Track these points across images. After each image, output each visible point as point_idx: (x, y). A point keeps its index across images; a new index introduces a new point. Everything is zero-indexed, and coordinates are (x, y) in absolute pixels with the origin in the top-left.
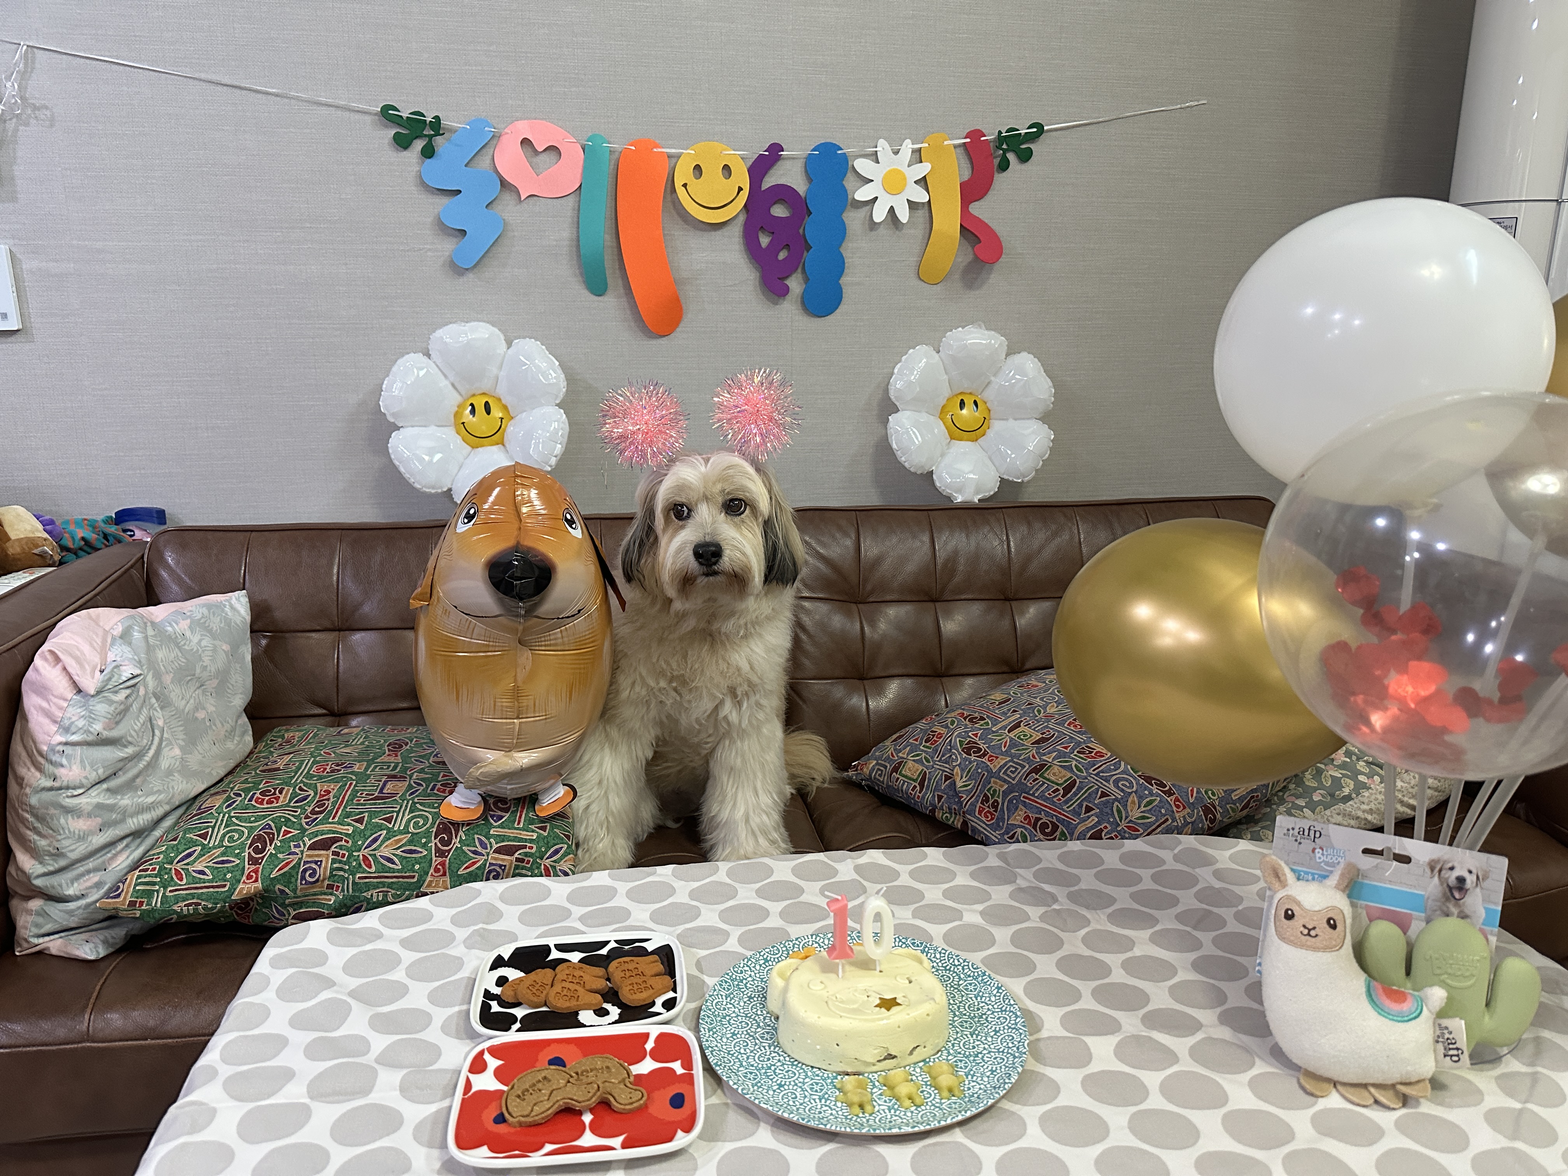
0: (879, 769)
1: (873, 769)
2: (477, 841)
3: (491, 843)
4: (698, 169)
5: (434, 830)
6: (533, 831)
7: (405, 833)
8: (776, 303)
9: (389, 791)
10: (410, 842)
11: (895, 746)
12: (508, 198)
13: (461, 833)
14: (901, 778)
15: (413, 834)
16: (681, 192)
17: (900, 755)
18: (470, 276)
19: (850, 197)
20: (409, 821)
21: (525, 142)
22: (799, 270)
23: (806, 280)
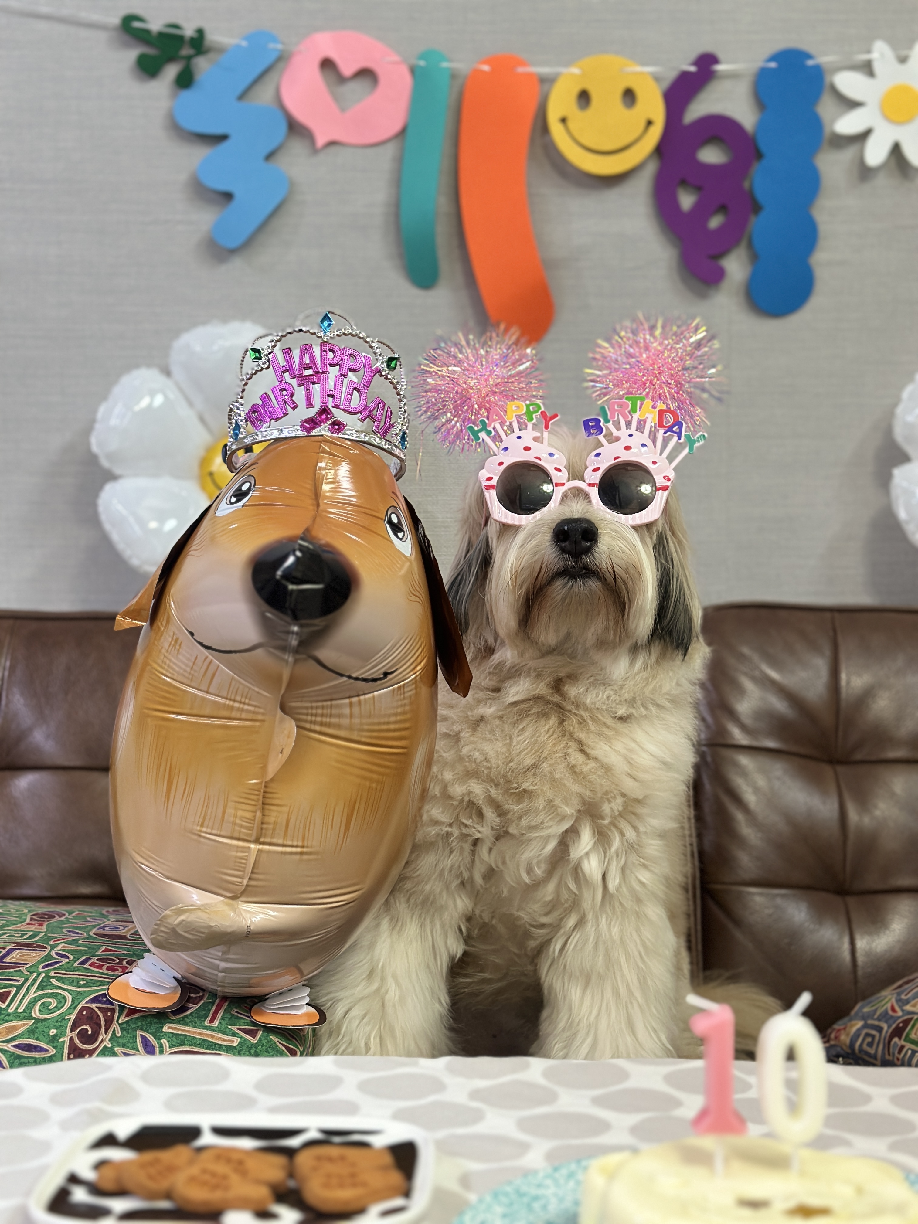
0: (867, 1035)
2: (139, 1040)
3: (161, 1046)
4: (584, 97)
5: (73, 1017)
6: (234, 1034)
8: (702, 295)
9: (14, 960)
10: (31, 1032)
11: (899, 994)
12: (297, 147)
13: (115, 1026)
14: (908, 1045)
15: (37, 1020)
16: (557, 130)
17: (908, 1008)
18: (237, 264)
19: (827, 131)
20: (34, 1001)
21: (327, 64)
22: (743, 244)
23: (754, 257)
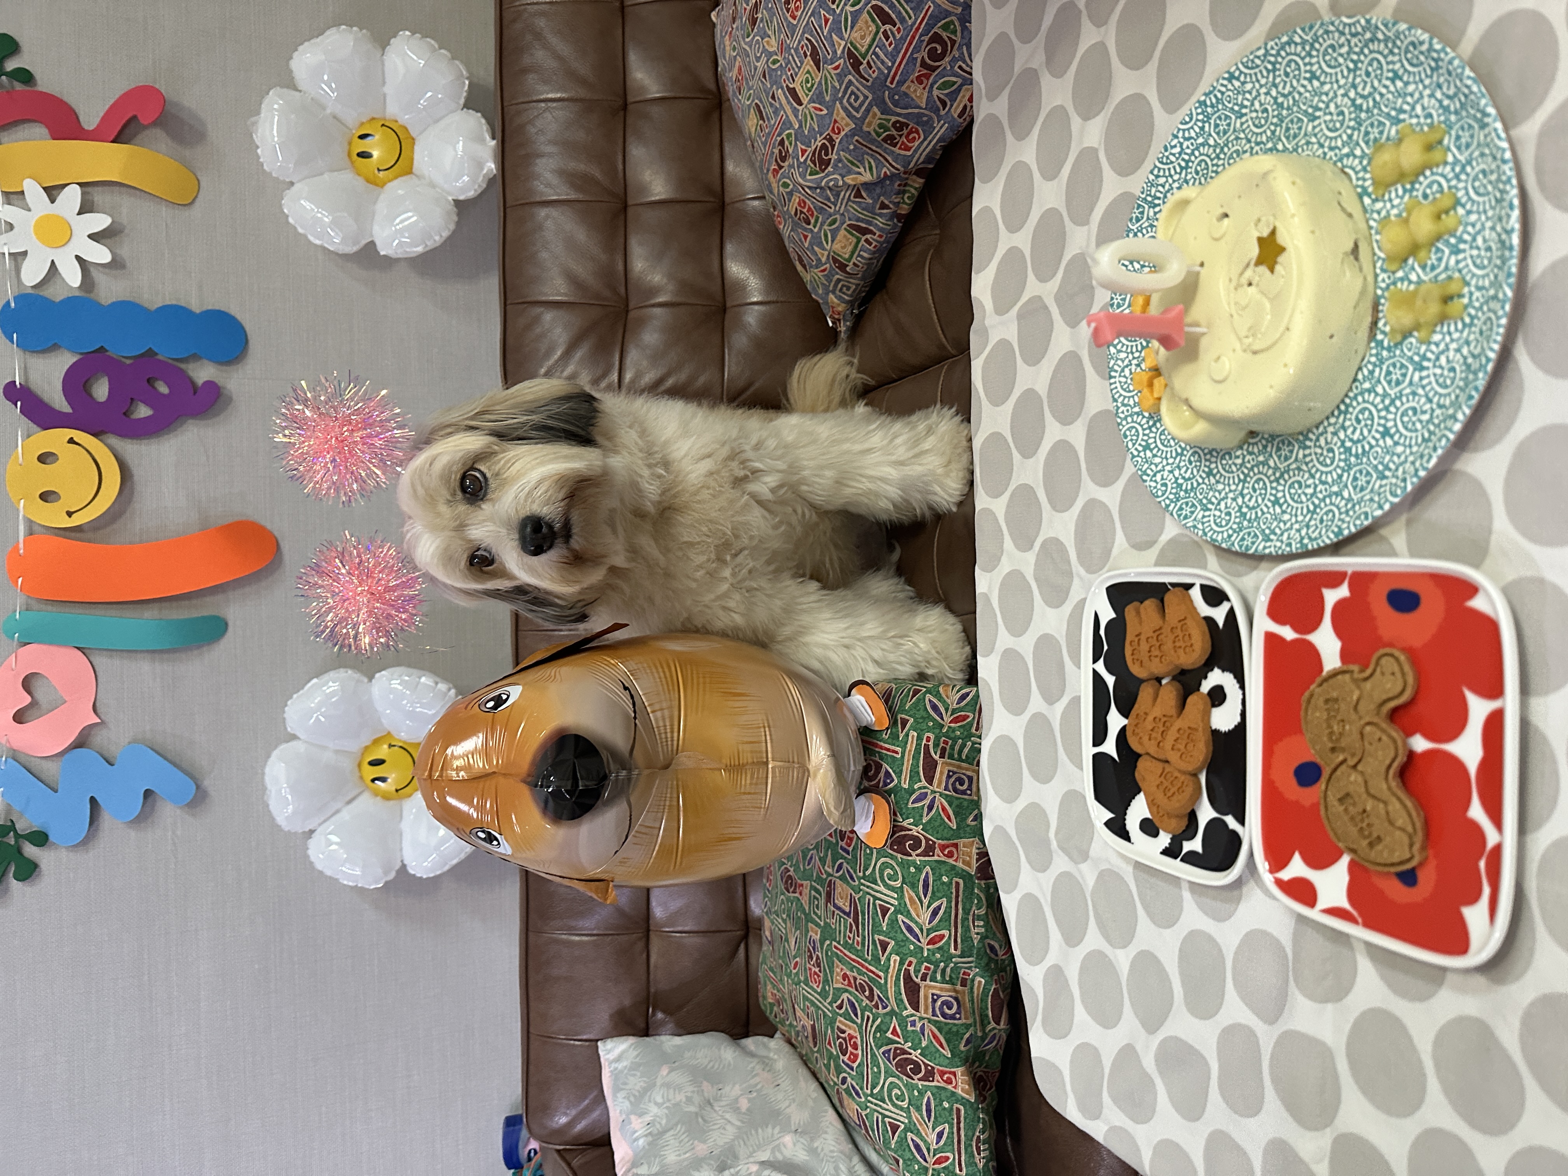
0: (841, 290)
1: (839, 298)
2: (916, 805)
3: (920, 788)
4: (46, 497)
5: (899, 856)
6: (907, 735)
7: (902, 892)
8: (230, 400)
9: (848, 904)
10: (914, 886)
11: (811, 267)
12: (99, 738)
13: (905, 824)
14: (854, 260)
15: (903, 882)
16: (78, 520)
17: (824, 260)
18: (207, 783)
19: (77, 294)
20: (887, 886)
21: (19, 717)
22: (183, 366)
23: (195, 357)
